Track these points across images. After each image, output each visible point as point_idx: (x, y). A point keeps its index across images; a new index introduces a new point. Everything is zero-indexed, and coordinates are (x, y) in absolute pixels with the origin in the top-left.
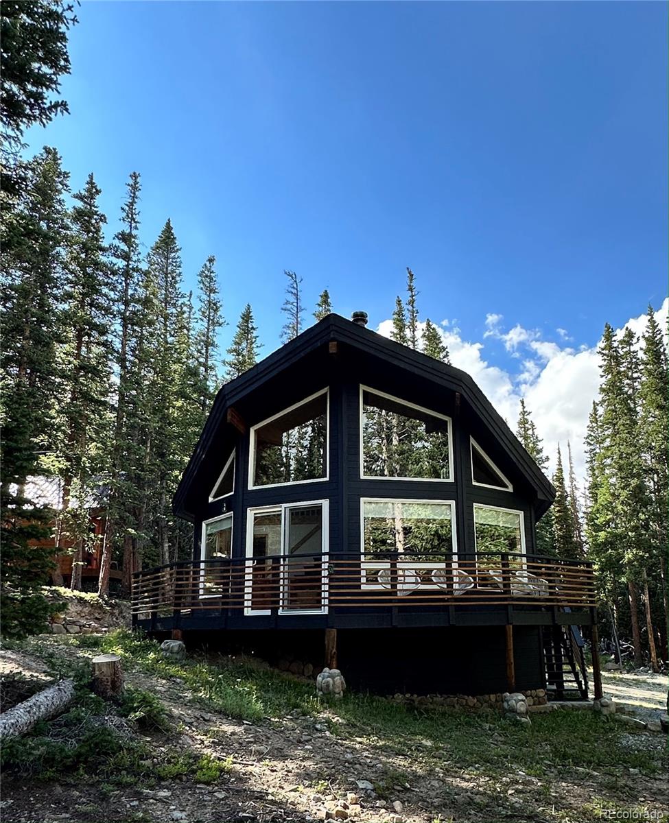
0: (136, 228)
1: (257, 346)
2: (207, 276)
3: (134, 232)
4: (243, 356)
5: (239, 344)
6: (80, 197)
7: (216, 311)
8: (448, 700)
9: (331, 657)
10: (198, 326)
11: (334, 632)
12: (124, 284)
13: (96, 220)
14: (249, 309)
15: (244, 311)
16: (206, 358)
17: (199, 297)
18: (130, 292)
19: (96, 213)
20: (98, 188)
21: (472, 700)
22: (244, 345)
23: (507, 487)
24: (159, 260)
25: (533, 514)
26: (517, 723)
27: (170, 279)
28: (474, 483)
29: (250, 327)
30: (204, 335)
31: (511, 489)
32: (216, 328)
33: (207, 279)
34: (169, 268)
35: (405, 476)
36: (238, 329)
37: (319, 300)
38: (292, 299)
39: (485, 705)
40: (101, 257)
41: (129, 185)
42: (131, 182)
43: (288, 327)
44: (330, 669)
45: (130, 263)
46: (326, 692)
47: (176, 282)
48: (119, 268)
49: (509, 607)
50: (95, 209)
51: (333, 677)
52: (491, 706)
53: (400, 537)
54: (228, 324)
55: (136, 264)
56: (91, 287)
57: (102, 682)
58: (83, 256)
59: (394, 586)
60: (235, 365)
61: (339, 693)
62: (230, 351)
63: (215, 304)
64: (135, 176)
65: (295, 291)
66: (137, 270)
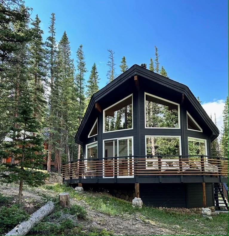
0: (55, 35)
1: (98, 80)
2: (80, 53)
3: (54, 37)
4: (93, 83)
5: (92, 79)
6: (33, 24)
7: (84, 66)
8: (179, 210)
9: (137, 193)
10: (77, 72)
11: (138, 185)
12: (51, 57)
13: (39, 32)
14: (95, 65)
15: (93, 66)
16: (81, 84)
17: (77, 61)
18: (53, 60)
19: (39, 30)
20: (40, 20)
21: (188, 210)
22: (93, 79)
23: (200, 130)
24: (62, 47)
25: (210, 140)
26: (208, 219)
27: (67, 55)
28: (188, 129)
29: (96, 72)
30: (79, 76)
31: (202, 131)
32: (84, 73)
33: (80, 54)
34: (66, 50)
35: (155, 127)
36: (91, 73)
37: (122, 60)
38: (111, 60)
39: (193, 212)
40: (42, 47)
41: (51, 18)
42: (52, 17)
43: (110, 72)
44: (137, 198)
45: (53, 48)
46: (136, 206)
47: (69, 56)
48: (49, 51)
49: (204, 176)
50: (39, 28)
51: (138, 201)
52: (195, 212)
53: (153, 150)
54: (88, 71)
55: (55, 49)
56: (39, 59)
57: (63, 202)
58: (35, 47)
59: (160, 168)
60: (90, 87)
61: (141, 207)
62: (88, 82)
63: (83, 64)
64: (53, 14)
65: (111, 57)
66: (55, 51)
